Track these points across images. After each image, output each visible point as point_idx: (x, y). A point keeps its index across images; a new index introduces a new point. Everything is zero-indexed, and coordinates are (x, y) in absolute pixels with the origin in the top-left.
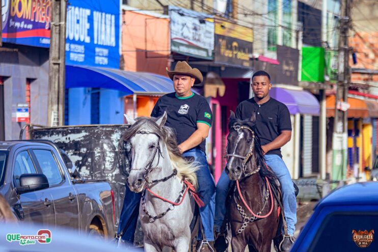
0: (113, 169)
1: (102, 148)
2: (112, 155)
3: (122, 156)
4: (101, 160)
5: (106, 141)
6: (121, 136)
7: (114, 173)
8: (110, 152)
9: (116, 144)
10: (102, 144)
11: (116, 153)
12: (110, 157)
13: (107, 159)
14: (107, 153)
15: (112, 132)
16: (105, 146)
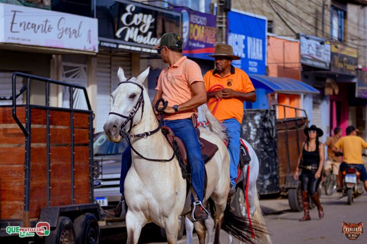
0: (255, 140)
1: (248, 125)
2: (255, 130)
3: (261, 131)
4: (247, 134)
5: (251, 121)
6: (262, 117)
7: (256, 143)
8: (254, 128)
9: (257, 122)
10: (248, 122)
11: (257, 129)
12: (253, 131)
13: (252, 133)
14: (252, 129)
15: (254, 115)
16: (250, 124)
